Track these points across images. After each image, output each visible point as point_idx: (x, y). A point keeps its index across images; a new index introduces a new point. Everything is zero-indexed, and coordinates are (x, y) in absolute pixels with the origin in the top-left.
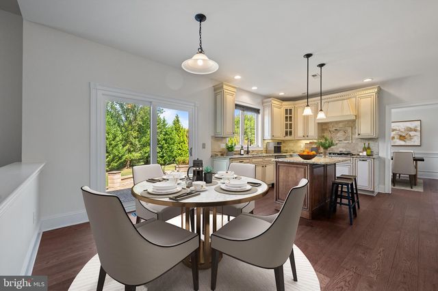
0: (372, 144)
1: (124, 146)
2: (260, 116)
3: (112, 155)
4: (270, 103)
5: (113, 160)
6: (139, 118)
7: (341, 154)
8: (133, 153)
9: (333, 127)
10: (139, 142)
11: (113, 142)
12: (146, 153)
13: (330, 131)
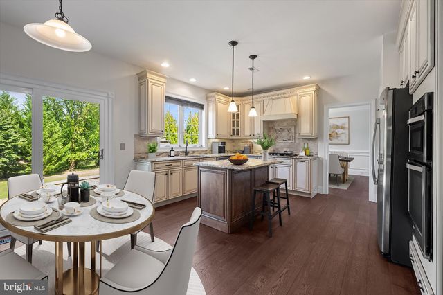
0: (311, 145)
1: (65, 144)
2: (204, 112)
3: (48, 156)
4: (214, 99)
5: (49, 161)
6: (85, 112)
7: (283, 155)
8: (79, 153)
9: (278, 125)
10: (87, 139)
11: (49, 140)
12: (95, 152)
13: (276, 130)
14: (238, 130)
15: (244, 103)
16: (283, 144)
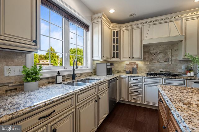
13: (151, 54)
14: (117, 53)
15: (122, 29)
16: (158, 66)
